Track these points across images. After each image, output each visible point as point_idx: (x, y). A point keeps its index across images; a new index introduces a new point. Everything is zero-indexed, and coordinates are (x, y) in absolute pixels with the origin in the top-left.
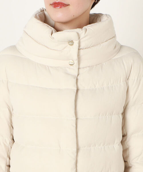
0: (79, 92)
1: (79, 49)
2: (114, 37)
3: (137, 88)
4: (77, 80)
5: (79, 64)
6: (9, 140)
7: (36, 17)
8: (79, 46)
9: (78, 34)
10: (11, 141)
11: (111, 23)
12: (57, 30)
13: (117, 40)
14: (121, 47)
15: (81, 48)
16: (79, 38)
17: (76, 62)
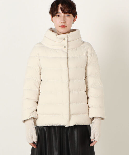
0: (69, 59)
1: (68, 42)
2: (81, 38)
3: (91, 56)
4: (67, 54)
5: (68, 48)
6: (40, 80)
7: (49, 30)
8: (68, 40)
9: (67, 35)
10: (41, 81)
11: (79, 31)
12: (58, 35)
13: (82, 39)
14: (84, 42)
15: (69, 41)
16: (68, 37)
17: (66, 47)
